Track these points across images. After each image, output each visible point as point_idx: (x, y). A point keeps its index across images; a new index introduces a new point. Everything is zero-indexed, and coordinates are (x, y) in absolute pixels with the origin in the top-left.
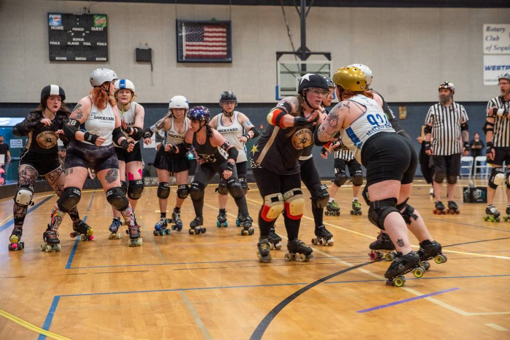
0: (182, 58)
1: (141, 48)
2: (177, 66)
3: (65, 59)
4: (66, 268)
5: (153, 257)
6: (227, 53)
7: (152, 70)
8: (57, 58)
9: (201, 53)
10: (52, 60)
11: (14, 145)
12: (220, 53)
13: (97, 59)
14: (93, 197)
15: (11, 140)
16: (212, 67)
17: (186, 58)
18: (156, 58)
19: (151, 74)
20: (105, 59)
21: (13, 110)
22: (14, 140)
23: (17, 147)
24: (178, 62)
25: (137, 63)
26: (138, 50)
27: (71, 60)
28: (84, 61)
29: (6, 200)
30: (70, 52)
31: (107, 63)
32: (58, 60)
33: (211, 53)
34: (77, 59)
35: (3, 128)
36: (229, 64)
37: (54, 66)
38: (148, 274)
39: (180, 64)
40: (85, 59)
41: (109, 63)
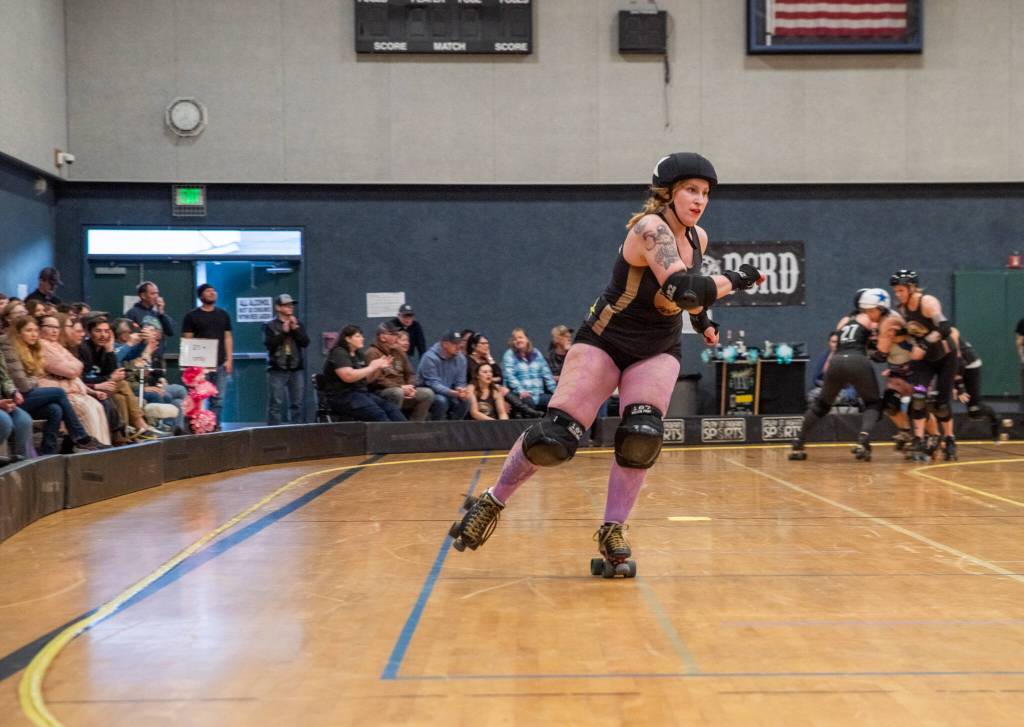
0: (764, 42)
1: (634, 9)
2: (747, 67)
3: (402, 46)
4: (384, 677)
5: (655, 653)
6: (908, 24)
7: (667, 80)
8: (378, 46)
9: (823, 23)
10: (364, 50)
11: (247, 313)
12: (885, 23)
13: (499, 47)
14: (479, 472)
15: (239, 300)
16: (856, 67)
17: (775, 38)
18: (681, 41)
19: (665, 95)
20: (522, 47)
21: (247, 206)
22: (247, 300)
23: (259, 320)
24: (750, 52)
25: (619, 57)
26: (624, 16)
27: (420, 51)
28: (460, 53)
29: (223, 478)
30: (417, 27)
31: (530, 57)
32: (381, 52)
33: (855, 24)
34: (438, 46)
35: (218, 263)
36: (912, 58)
37: (369, 67)
38: (638, 702)
39: (756, 60)
40: (462, 46)
41: (536, 61)
